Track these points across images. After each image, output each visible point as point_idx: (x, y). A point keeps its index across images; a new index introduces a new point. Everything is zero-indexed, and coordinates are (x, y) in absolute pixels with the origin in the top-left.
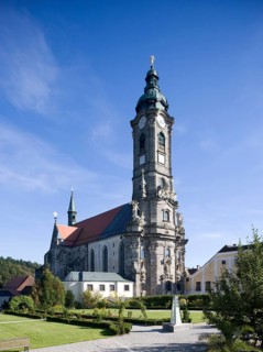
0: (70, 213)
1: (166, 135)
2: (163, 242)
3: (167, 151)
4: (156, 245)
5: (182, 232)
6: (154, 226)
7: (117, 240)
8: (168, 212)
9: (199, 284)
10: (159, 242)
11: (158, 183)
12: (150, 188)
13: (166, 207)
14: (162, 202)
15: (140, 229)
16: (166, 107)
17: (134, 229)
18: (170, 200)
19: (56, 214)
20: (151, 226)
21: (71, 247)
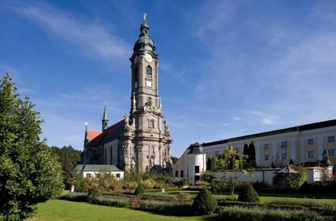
0: (103, 121)
1: (153, 67)
2: (148, 143)
3: (153, 78)
4: (142, 145)
5: (167, 134)
6: (141, 131)
7: (116, 142)
8: (153, 121)
9: (177, 172)
10: (144, 142)
11: (145, 100)
12: (139, 105)
13: (152, 117)
14: (148, 114)
15: (130, 134)
16: (153, 48)
17: (125, 134)
18: (154, 113)
19: (86, 124)
20: (138, 132)
21: (96, 146)
